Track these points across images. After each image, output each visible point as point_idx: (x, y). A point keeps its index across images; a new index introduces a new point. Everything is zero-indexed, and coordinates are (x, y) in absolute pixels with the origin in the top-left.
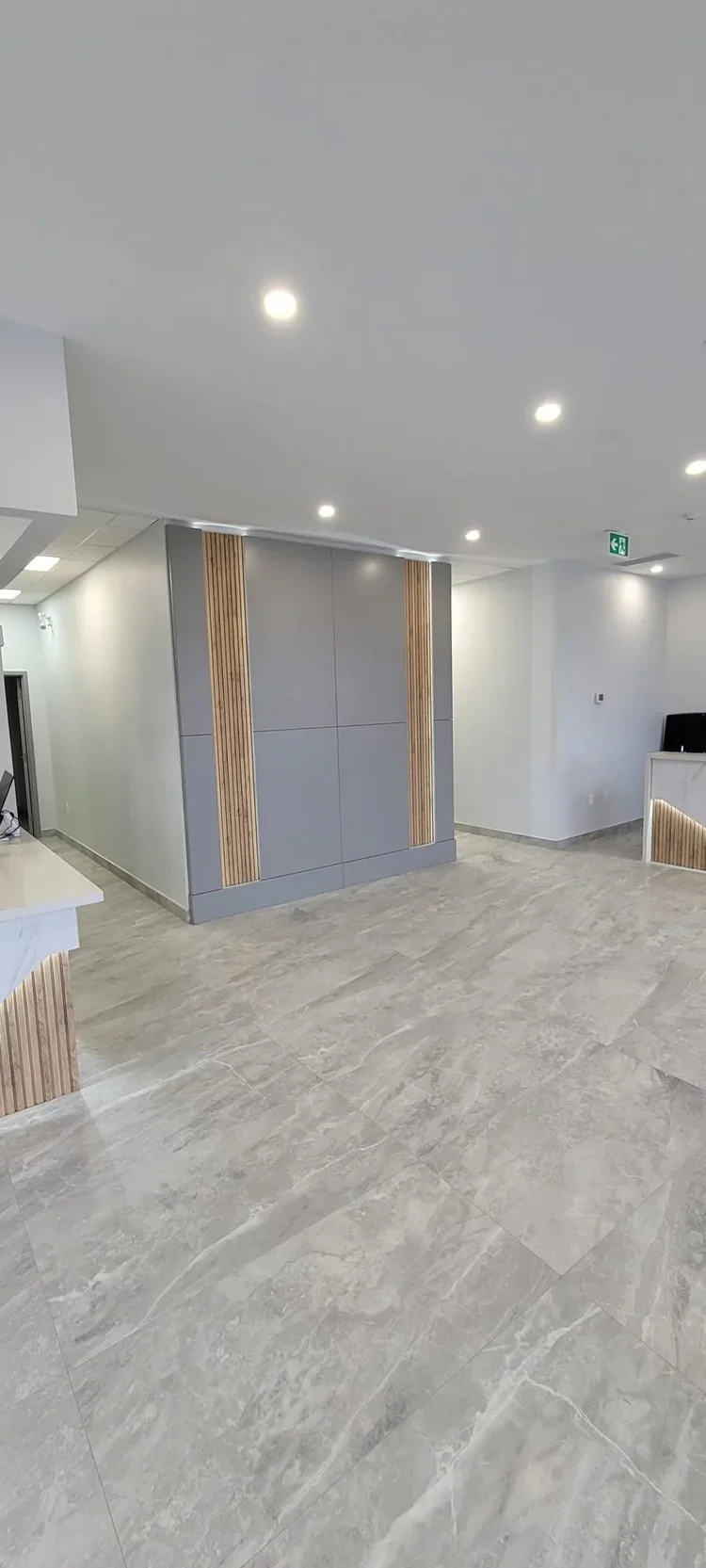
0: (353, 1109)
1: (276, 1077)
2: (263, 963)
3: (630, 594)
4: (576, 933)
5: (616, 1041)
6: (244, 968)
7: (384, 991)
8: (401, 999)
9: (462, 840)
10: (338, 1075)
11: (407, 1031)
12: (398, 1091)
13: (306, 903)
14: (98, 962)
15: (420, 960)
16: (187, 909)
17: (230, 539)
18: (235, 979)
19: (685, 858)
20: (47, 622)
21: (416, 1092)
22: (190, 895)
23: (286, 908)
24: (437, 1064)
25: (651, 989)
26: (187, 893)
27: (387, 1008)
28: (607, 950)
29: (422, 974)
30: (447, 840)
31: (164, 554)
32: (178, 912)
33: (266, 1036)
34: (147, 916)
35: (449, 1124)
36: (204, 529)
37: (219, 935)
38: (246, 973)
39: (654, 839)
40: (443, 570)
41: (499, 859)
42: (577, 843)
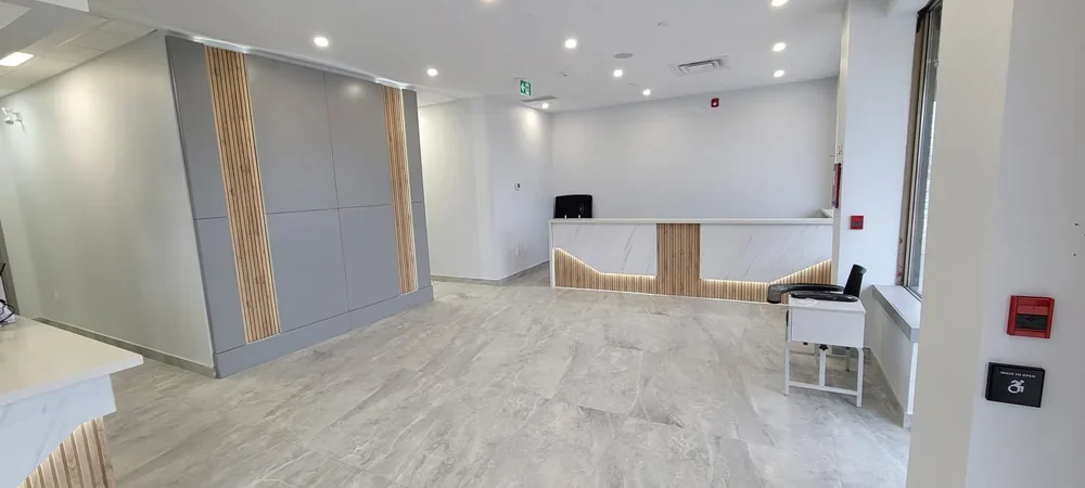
0: (390, 483)
1: (322, 478)
2: (293, 396)
3: (530, 120)
4: (520, 335)
5: (555, 395)
6: (277, 404)
7: (398, 397)
8: (411, 400)
9: (437, 287)
10: (372, 464)
11: (421, 420)
12: (422, 462)
13: (321, 346)
14: (122, 428)
15: (420, 371)
16: (212, 366)
17: (231, 55)
18: (272, 413)
19: (574, 282)
20: (14, 118)
21: (435, 458)
22: (214, 353)
23: (306, 352)
24: (446, 437)
25: (568, 362)
26: (211, 352)
27: (403, 408)
28: (539, 343)
29: (424, 380)
30: (426, 288)
31: (166, 60)
32: (202, 371)
33: (308, 450)
34: (167, 380)
35: (463, 473)
36: (205, 43)
37: (248, 382)
38: (279, 407)
39: (556, 272)
40: (411, 96)
41: (462, 296)
42: (511, 280)
